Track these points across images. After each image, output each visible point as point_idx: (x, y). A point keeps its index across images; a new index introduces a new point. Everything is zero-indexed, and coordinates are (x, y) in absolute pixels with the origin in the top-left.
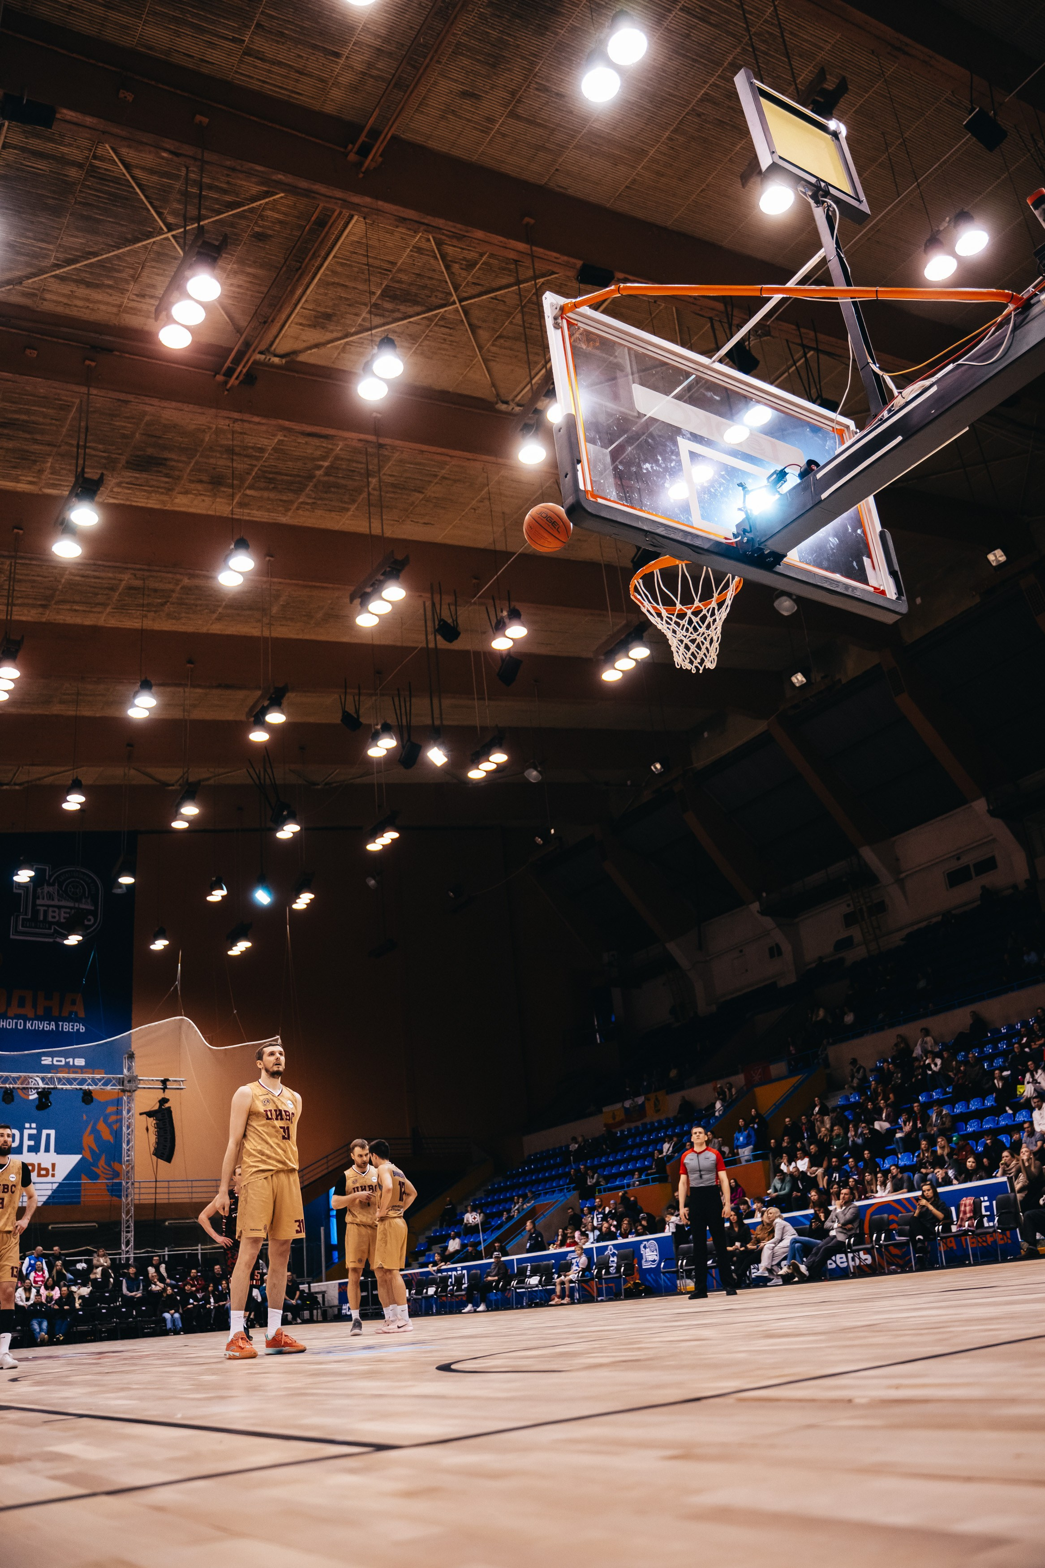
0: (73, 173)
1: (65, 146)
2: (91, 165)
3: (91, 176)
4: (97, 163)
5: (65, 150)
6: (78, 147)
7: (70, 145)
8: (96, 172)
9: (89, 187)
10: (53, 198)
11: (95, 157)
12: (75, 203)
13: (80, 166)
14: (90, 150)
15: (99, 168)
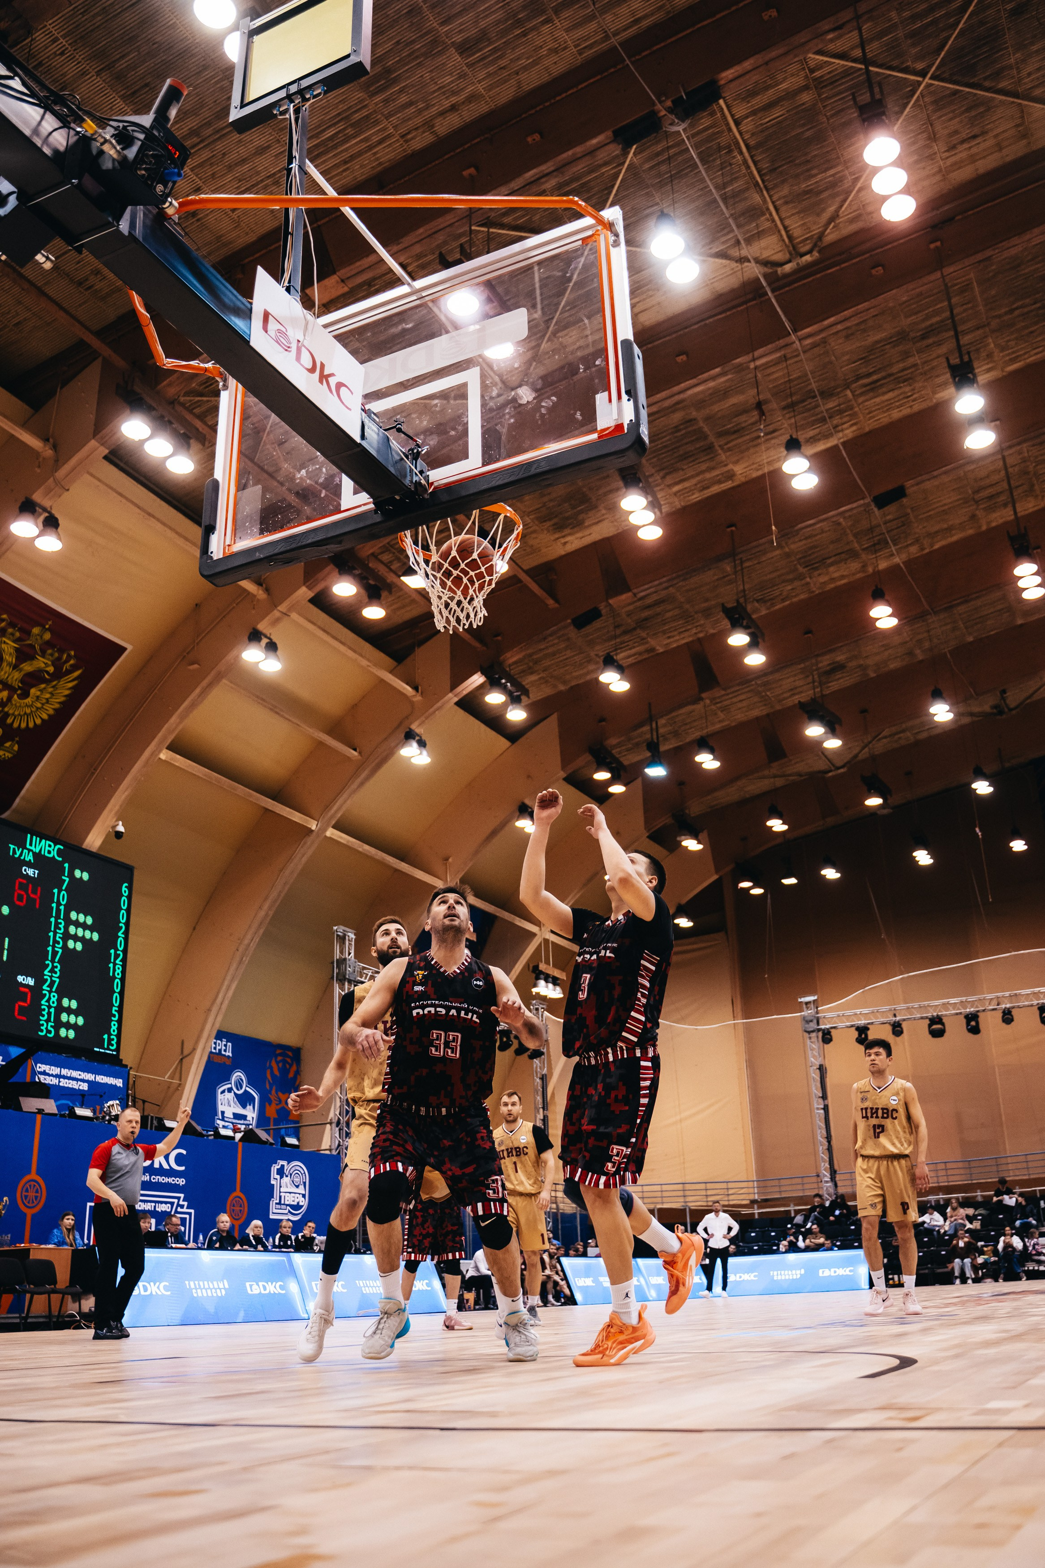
0: (806, 97)
1: (781, 83)
2: (815, 80)
3: (822, 88)
4: (817, 74)
5: (784, 86)
6: (792, 75)
7: (785, 79)
8: (822, 82)
9: (827, 98)
10: (808, 130)
11: (812, 71)
12: (828, 119)
13: (806, 88)
14: (804, 69)
15: (822, 77)
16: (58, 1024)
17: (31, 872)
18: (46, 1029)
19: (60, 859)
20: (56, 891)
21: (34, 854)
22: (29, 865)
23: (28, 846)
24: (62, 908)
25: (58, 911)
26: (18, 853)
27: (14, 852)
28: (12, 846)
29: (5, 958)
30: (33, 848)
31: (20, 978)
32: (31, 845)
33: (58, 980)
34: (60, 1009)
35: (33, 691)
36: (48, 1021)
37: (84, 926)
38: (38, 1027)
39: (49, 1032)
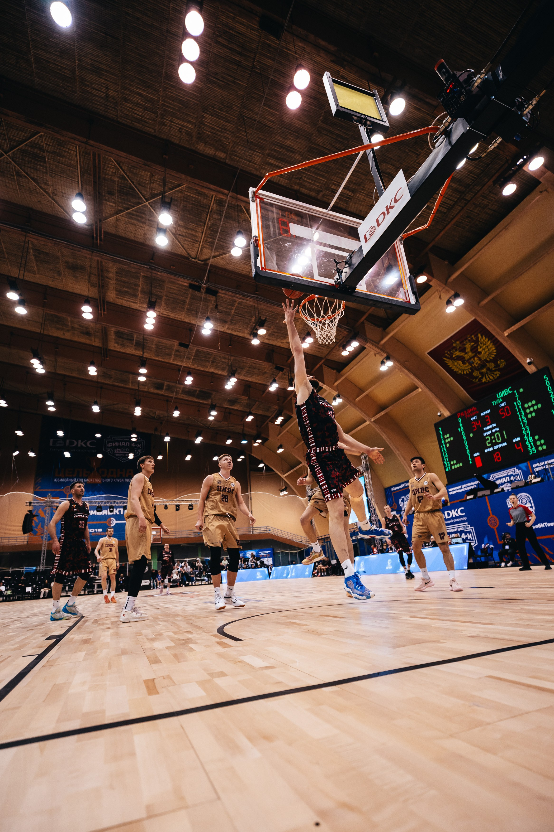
16: (537, 447)
17: (503, 405)
18: (532, 451)
19: (512, 392)
20: (515, 403)
21: (502, 398)
22: (501, 403)
23: (498, 397)
24: (520, 407)
25: (519, 409)
26: (496, 403)
27: (494, 403)
28: (493, 402)
29: (506, 438)
30: (500, 397)
31: (514, 441)
32: (499, 396)
33: (530, 432)
34: (535, 441)
35: (479, 350)
36: (532, 448)
37: (533, 406)
38: (529, 452)
39: (533, 452)
